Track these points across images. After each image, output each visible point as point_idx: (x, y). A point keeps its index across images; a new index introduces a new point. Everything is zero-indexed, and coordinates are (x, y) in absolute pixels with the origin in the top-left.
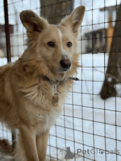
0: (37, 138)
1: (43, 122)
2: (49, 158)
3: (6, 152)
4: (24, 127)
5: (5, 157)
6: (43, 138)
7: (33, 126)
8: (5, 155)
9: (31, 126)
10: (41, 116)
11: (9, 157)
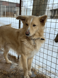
0: (28, 59)
1: (31, 54)
2: (32, 67)
3: (15, 62)
4: (23, 55)
5: (14, 64)
6: (31, 60)
7: (27, 55)
8: (15, 63)
9: (26, 55)
10: (30, 51)
11: (16, 64)
